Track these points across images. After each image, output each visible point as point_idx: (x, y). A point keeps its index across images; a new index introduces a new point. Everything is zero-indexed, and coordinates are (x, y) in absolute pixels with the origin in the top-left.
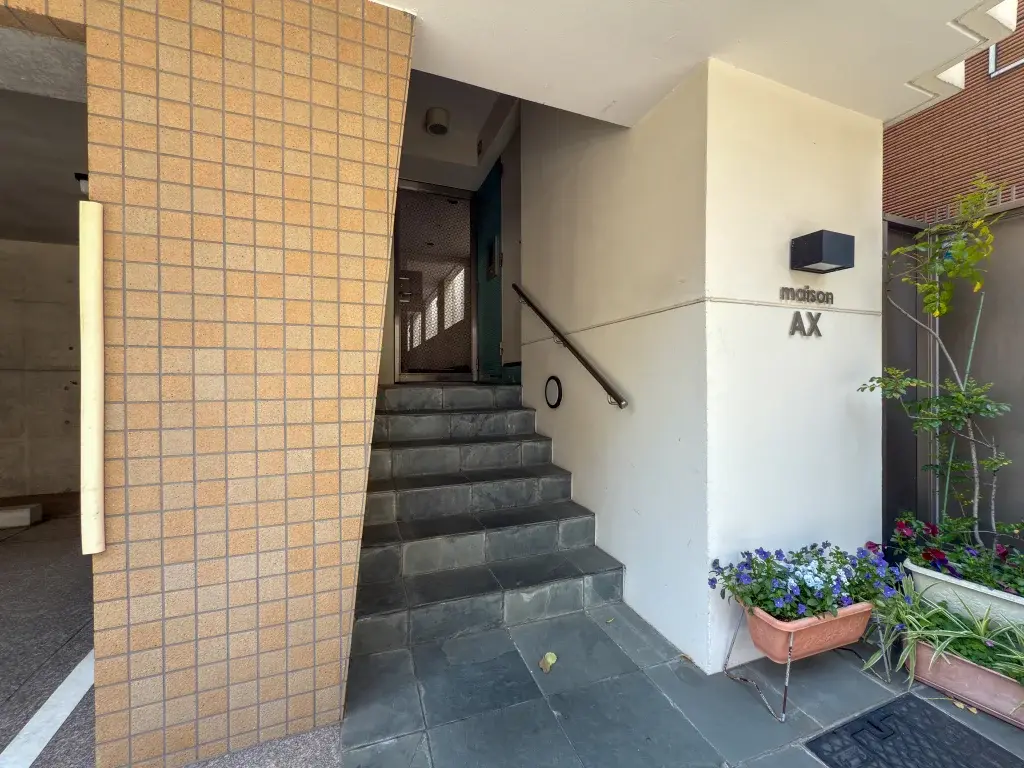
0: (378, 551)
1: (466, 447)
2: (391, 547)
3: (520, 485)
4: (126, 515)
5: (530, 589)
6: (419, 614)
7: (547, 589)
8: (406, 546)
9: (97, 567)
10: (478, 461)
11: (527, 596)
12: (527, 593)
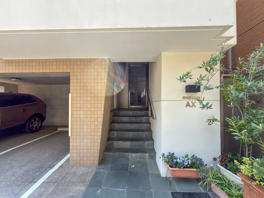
0: (110, 142)
1: (132, 124)
2: (113, 142)
3: (141, 133)
4: (73, 132)
5: (135, 154)
6: (114, 154)
7: (138, 154)
8: (115, 142)
9: (70, 138)
10: (134, 127)
11: (134, 155)
12: (134, 154)
